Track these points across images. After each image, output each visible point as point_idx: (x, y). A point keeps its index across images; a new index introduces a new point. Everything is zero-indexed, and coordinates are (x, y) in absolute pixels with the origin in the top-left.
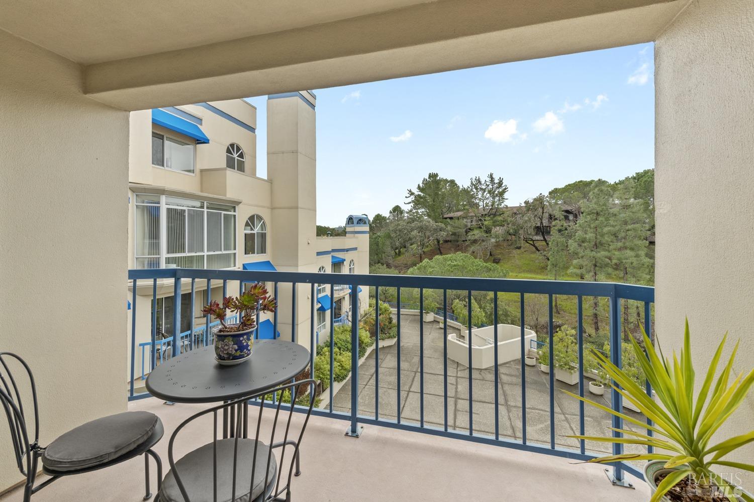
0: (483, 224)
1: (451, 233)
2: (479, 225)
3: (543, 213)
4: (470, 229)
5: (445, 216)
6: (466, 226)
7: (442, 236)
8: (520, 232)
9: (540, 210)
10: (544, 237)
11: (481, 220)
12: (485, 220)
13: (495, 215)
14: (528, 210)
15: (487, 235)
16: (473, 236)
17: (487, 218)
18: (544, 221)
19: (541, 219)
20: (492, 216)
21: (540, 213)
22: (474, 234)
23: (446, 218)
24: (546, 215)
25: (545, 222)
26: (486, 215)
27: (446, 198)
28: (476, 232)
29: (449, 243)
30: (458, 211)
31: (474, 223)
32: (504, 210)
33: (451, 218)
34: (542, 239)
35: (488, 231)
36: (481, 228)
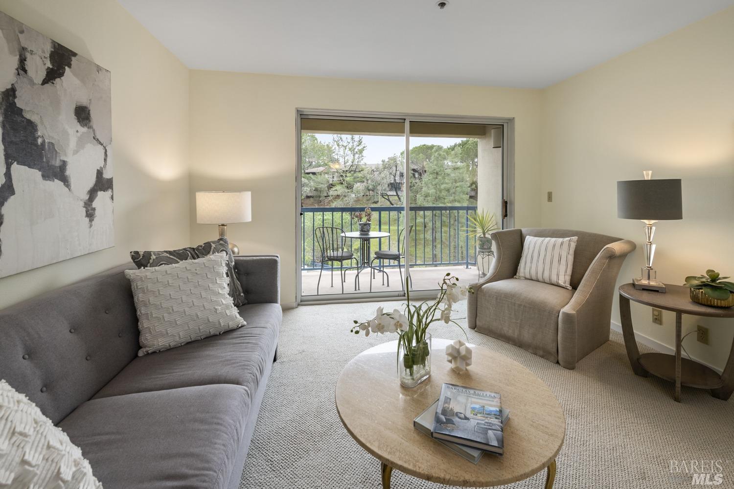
0: (344, 180)
1: (314, 189)
2: (341, 180)
3: (396, 170)
4: (332, 184)
5: (307, 171)
6: (328, 182)
7: (306, 192)
8: (378, 188)
9: (394, 168)
10: (397, 193)
11: (342, 176)
12: (346, 176)
13: (355, 171)
14: (384, 168)
15: (349, 191)
16: (336, 191)
17: (348, 175)
18: (396, 179)
19: (395, 177)
20: (352, 172)
21: (394, 172)
22: (336, 190)
23: (308, 173)
24: (398, 173)
25: (398, 179)
26: (346, 171)
27: (308, 153)
28: (338, 187)
29: (311, 199)
30: (320, 166)
31: (335, 179)
32: (364, 166)
33: (314, 174)
34: (395, 194)
35: (350, 187)
36: (342, 184)
